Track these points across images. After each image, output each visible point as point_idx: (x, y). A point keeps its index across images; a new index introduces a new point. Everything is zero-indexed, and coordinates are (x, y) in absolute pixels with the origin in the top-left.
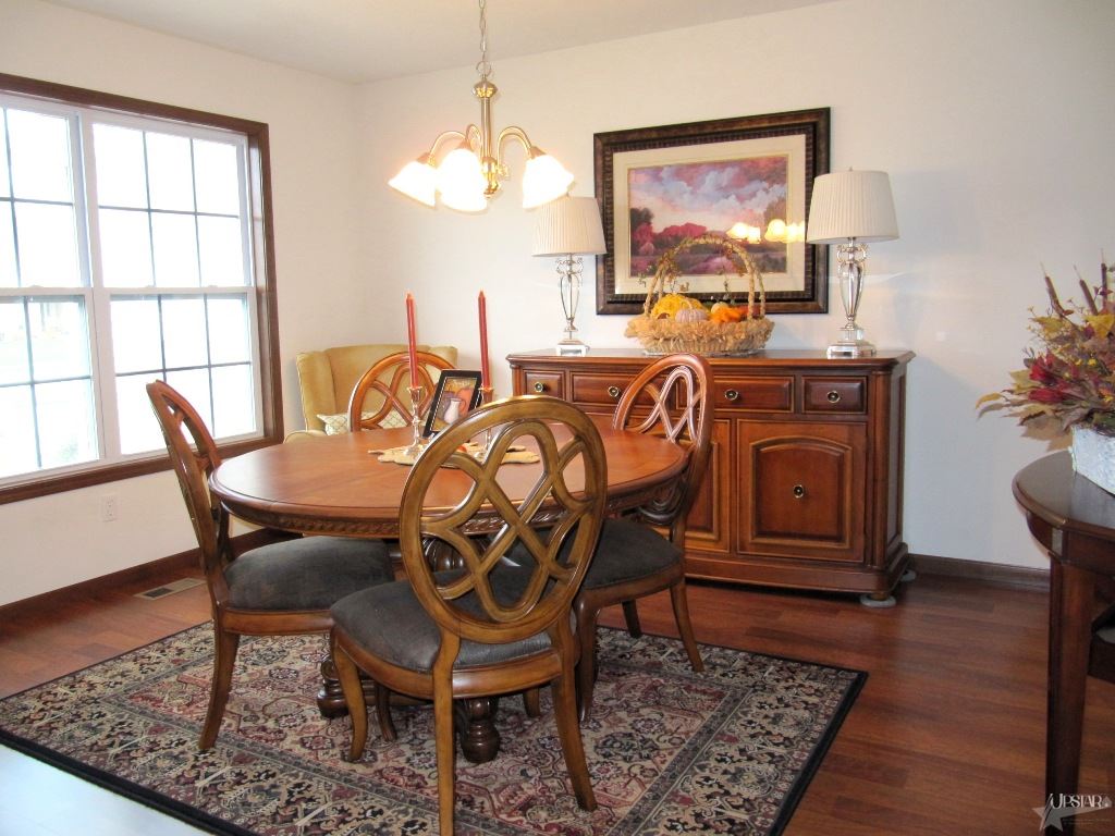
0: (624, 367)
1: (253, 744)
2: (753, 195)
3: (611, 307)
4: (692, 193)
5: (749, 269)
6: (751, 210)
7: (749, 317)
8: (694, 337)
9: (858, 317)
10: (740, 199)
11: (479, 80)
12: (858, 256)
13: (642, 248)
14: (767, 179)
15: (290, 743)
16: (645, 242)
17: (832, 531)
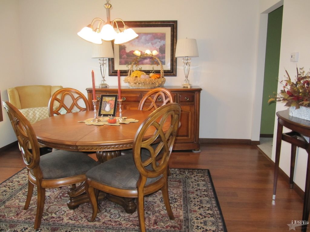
0: (127, 92)
1: (53, 223)
2: (156, 43)
3: (113, 74)
4: (138, 41)
5: (160, 64)
6: (156, 47)
7: (161, 77)
8: (148, 83)
9: (188, 77)
10: (152, 44)
11: (106, 2)
12: (188, 61)
13: (123, 57)
14: (160, 39)
15: (66, 220)
16: (124, 55)
17: (185, 134)
